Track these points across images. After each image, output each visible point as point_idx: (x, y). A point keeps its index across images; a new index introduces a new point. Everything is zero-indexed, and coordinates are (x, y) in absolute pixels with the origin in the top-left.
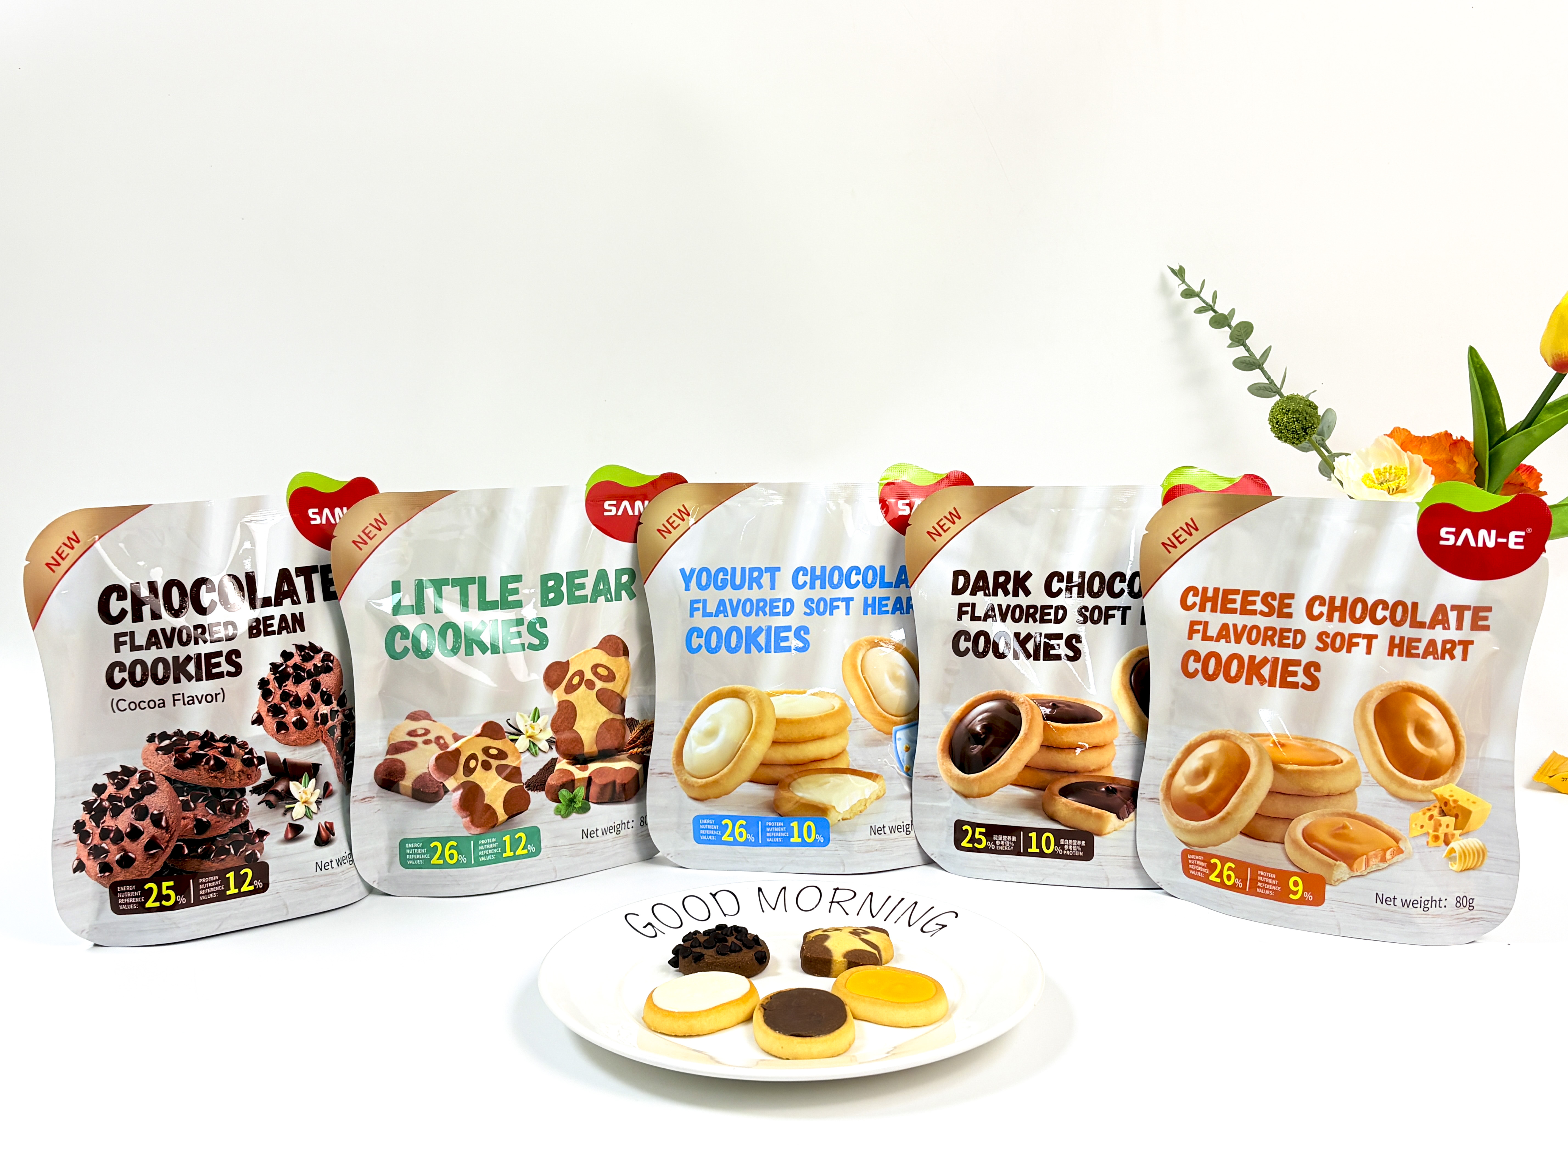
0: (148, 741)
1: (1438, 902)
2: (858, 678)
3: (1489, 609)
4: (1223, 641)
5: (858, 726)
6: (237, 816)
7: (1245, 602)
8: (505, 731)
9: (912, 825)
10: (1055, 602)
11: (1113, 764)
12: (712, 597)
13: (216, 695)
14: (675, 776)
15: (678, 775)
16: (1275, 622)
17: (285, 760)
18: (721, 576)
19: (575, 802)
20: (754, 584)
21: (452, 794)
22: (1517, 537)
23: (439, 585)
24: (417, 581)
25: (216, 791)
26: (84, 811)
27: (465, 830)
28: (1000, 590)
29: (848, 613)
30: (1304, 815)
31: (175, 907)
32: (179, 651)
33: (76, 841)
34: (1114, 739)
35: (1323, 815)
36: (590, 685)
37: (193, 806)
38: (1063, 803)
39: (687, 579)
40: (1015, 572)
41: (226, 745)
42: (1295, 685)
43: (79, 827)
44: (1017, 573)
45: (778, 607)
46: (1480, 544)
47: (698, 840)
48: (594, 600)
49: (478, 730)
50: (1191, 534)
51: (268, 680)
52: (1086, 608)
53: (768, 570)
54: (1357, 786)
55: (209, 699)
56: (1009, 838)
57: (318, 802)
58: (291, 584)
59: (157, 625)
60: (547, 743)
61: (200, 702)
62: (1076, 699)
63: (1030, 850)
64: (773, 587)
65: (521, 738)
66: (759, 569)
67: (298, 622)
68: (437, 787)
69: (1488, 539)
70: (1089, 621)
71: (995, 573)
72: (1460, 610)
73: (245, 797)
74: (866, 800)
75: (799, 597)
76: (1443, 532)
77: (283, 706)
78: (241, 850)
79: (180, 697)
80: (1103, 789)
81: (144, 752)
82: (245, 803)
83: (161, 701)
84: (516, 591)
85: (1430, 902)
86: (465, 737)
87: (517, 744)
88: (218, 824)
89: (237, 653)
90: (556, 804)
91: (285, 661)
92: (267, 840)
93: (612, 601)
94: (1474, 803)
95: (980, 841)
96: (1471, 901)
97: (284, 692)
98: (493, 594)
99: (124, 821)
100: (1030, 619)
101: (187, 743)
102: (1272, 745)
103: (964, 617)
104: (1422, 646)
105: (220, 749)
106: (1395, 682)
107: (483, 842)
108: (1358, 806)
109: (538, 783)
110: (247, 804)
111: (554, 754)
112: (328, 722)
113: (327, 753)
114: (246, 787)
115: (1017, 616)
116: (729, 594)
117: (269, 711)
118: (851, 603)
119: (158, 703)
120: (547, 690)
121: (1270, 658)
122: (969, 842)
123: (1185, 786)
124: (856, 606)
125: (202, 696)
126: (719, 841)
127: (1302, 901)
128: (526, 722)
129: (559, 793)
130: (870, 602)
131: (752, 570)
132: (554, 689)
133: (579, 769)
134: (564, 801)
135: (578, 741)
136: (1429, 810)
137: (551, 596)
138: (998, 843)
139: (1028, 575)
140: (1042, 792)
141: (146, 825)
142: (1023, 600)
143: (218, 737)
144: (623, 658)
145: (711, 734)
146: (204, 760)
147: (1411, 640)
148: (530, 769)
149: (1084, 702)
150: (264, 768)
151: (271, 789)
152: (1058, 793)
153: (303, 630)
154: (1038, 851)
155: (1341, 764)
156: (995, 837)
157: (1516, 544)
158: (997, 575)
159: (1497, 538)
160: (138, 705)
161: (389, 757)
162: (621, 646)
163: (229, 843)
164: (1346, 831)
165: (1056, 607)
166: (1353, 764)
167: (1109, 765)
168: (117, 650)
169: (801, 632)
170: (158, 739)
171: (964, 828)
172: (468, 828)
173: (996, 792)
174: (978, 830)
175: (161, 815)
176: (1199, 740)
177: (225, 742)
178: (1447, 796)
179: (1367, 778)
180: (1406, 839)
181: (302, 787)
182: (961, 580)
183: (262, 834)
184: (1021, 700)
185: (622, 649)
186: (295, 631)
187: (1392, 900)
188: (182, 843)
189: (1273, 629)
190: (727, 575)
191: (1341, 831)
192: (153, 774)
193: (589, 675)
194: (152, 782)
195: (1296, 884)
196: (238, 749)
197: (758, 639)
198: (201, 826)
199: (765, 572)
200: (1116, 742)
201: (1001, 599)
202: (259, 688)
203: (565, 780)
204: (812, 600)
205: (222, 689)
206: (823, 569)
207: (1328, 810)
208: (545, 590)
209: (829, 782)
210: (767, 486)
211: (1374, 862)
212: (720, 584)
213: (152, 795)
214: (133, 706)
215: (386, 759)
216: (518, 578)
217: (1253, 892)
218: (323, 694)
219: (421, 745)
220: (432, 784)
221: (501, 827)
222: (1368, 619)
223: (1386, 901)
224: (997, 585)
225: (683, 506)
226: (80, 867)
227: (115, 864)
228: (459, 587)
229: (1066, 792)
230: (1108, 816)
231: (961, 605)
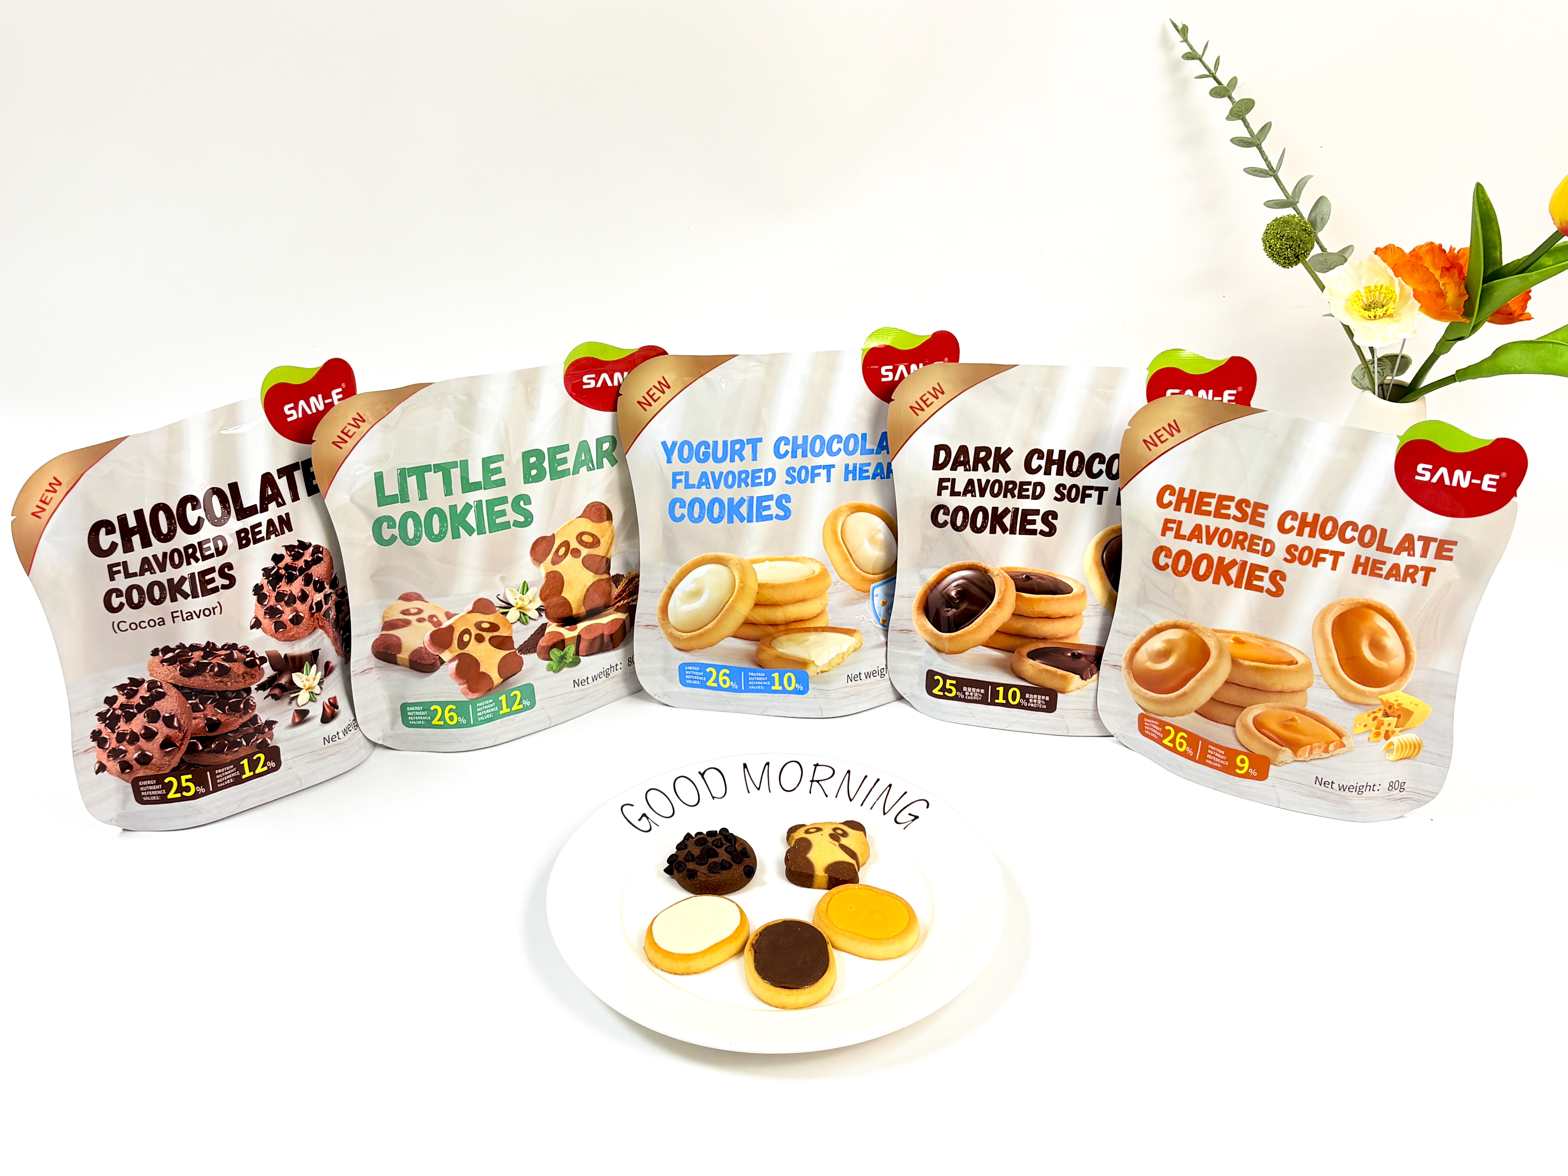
0: (152, 655)
1: (1372, 787)
2: (838, 543)
3: (1455, 543)
4: (1195, 541)
5: (837, 588)
6: (246, 712)
7: (1219, 506)
8: (496, 605)
9: (887, 668)
10: (1034, 478)
11: (1080, 632)
12: (695, 469)
13: (213, 609)
14: (660, 628)
15: (663, 628)
16: (1247, 528)
17: (286, 655)
18: (703, 449)
19: (566, 659)
20: (736, 457)
21: (448, 665)
22: (1491, 479)
23: (420, 471)
24: (399, 471)
25: (223, 694)
26: (99, 721)
27: (462, 695)
28: (980, 465)
29: (829, 480)
30: (1257, 705)
31: (196, 796)
32: (172, 573)
33: (94, 747)
34: (1082, 611)
35: (1274, 708)
36: (576, 553)
37: (202, 708)
38: (1031, 664)
39: (669, 452)
40: (996, 448)
41: (228, 652)
42: (1260, 589)
43: (96, 736)
44: (998, 449)
45: (760, 477)
46: (1454, 484)
47: (683, 682)
48: (576, 471)
49: (470, 607)
50: (1172, 435)
51: (262, 585)
52: (1064, 486)
53: (749, 441)
54: (1309, 687)
55: (207, 612)
56: (978, 690)
57: (320, 683)
58: (274, 486)
59: (148, 552)
60: (536, 612)
61: (198, 617)
62: (1049, 573)
63: (996, 701)
64: (755, 458)
65: (511, 610)
66: (740, 442)
67: (286, 523)
68: (434, 659)
69: (1462, 479)
70: (1066, 499)
71: (976, 448)
72: (1427, 541)
73: (251, 695)
74: (844, 653)
75: (780, 466)
76: (1420, 468)
77: (279, 606)
78: (252, 741)
79: (179, 614)
80: (1069, 654)
81: (150, 665)
82: (252, 701)
83: (161, 620)
84: (498, 470)
85: (1365, 787)
86: (457, 614)
87: (508, 616)
88: (228, 721)
89: (230, 566)
90: (547, 662)
91: (277, 564)
92: (276, 729)
93: (594, 469)
94: (1417, 705)
95: (950, 691)
96: (1402, 784)
97: (278, 592)
98: (476, 475)
99: (138, 723)
100: (1009, 494)
101: (190, 654)
102: (1232, 641)
103: (943, 492)
104: (1386, 569)
105: (222, 657)
106: (1356, 598)
107: (480, 704)
108: (1308, 704)
109: (529, 646)
110: (254, 701)
111: (544, 620)
112: (322, 607)
113: (325, 635)
114: (251, 686)
115: (996, 490)
116: (710, 466)
117: (265, 613)
118: (832, 470)
119: (157, 621)
120: (534, 564)
121: (1238, 561)
122: (939, 691)
123: (1146, 661)
124: (837, 473)
125: (200, 611)
126: (703, 685)
127: (1247, 776)
128: (515, 595)
129: (550, 652)
130: (851, 468)
131: (734, 443)
132: (541, 563)
133: (569, 630)
134: (556, 659)
135: (566, 603)
136: (1374, 712)
137: (534, 472)
138: (967, 693)
139: (1009, 451)
140: (1010, 654)
141: (159, 726)
142: (1002, 476)
143: (219, 646)
144: (606, 523)
145: (696, 594)
146: (209, 667)
147: (1375, 562)
148: (521, 636)
149: (1057, 576)
150: (266, 666)
151: (275, 683)
152: (1025, 655)
153: (290, 529)
154: (1004, 702)
155: (1296, 665)
156: (965, 689)
157: (1489, 486)
158: (978, 450)
159: (1472, 478)
160: (138, 625)
161: (384, 632)
162: (605, 511)
163: (240, 736)
164: (1294, 723)
165: (1034, 483)
166: (1308, 667)
167: (1076, 634)
168: (112, 579)
169: (783, 500)
170: (162, 652)
171: (936, 677)
172: (465, 694)
173: (967, 652)
174: (949, 682)
175: (172, 717)
176: (1164, 625)
177: (226, 650)
178: (1392, 701)
179: (1319, 681)
180: (1349, 736)
181: (304, 676)
182: (942, 455)
183: (270, 724)
184: (996, 572)
185: (605, 514)
186: (283, 533)
187: (1331, 784)
188: (195, 741)
189: (1245, 534)
190: (709, 449)
191: (1289, 723)
192: (161, 684)
193: (574, 544)
194: (160, 690)
195: (1243, 761)
196: (239, 654)
197: (741, 510)
198: (213, 725)
199: (747, 444)
200: (1084, 613)
201: (981, 475)
202: (254, 595)
203: (555, 640)
204: (794, 469)
205: (218, 602)
206: (805, 438)
207: (1280, 704)
208: (527, 467)
209: (808, 640)
210: (749, 357)
211: (1316, 751)
212: (702, 458)
213: (162, 700)
214: (133, 626)
215: (381, 635)
216: (500, 458)
217: (1202, 761)
218: (316, 583)
219: (414, 623)
220: (429, 657)
221: (497, 689)
222: (1337, 537)
223: (1324, 784)
224: (977, 460)
225: (663, 378)
226: (102, 768)
227: (134, 762)
228: (441, 472)
229: (1033, 655)
230: (1072, 677)
231: (941, 481)
